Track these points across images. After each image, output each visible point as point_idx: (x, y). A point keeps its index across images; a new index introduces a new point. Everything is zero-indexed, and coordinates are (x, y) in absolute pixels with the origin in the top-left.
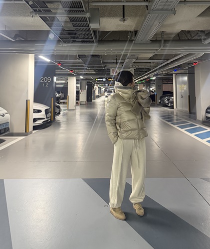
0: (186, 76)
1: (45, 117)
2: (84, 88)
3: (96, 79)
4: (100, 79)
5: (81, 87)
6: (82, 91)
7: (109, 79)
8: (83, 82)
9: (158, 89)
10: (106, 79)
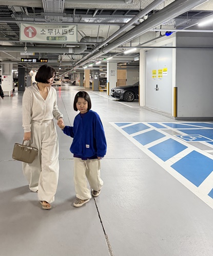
2: (8, 74)
3: (23, 60)
4: (28, 59)
5: (4, 71)
6: (5, 77)
7: (42, 61)
8: (7, 64)
9: (111, 75)
10: (37, 59)
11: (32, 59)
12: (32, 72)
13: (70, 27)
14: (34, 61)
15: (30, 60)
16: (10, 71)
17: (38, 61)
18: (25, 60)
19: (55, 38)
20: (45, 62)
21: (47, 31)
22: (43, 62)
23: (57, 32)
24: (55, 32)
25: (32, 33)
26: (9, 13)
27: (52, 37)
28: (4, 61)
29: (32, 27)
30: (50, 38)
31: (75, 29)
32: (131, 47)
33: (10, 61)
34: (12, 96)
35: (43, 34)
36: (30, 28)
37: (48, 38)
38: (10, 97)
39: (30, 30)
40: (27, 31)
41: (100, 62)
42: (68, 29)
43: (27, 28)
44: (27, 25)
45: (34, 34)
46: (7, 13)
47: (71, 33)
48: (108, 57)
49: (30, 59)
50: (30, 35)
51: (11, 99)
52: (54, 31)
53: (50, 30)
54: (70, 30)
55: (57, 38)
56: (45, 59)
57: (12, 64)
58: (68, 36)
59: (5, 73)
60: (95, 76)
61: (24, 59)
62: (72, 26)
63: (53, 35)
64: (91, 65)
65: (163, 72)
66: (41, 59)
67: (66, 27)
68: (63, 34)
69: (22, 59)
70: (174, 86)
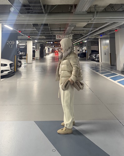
0: (108, 39)
1: (10, 69)
6: (37, 50)
9: (88, 49)
12: (46, 47)
15: (50, 43)
24: (66, 36)
28: (36, 43)
66: (55, 42)
67: (69, 35)
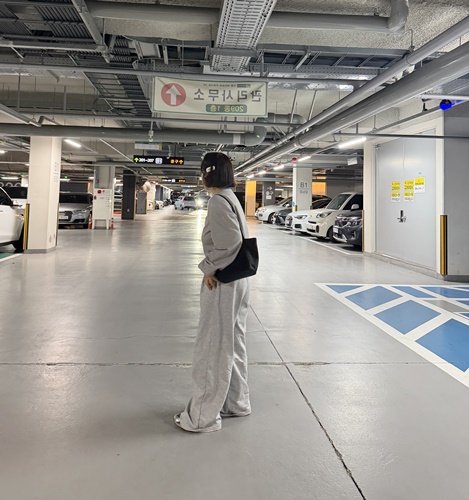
2: (106, 185)
3: (136, 159)
4: (146, 158)
5: (98, 181)
6: (99, 192)
7: (172, 161)
8: (105, 168)
9: (301, 192)
10: (164, 158)
11: (155, 158)
12: (147, 183)
13: (254, 86)
14: (159, 161)
15: (150, 160)
16: (110, 181)
17: (166, 161)
18: (142, 160)
19: (222, 108)
20: (179, 163)
21: (206, 93)
22: (175, 163)
23: (227, 95)
24: (224, 95)
25: (177, 96)
26: (129, 59)
27: (216, 106)
28: (98, 162)
29: (177, 86)
30: (213, 108)
31: (263, 89)
32: (357, 134)
33: (110, 161)
34: (111, 228)
35: (199, 99)
36: (173, 87)
37: (208, 107)
38: (107, 231)
39: (174, 92)
40: (168, 92)
41: (282, 167)
42: (249, 90)
43: (168, 87)
44: (168, 81)
45: (181, 98)
46: (124, 59)
47: (256, 98)
48: (301, 157)
49: (150, 157)
50: (173, 100)
51: (111, 234)
52: (221, 93)
53: (213, 92)
54: (252, 93)
55: (227, 108)
56: (179, 159)
57: (113, 167)
58: (249, 103)
59: (101, 184)
60: (268, 193)
61: (139, 157)
62: (258, 85)
63: (219, 101)
64: (263, 172)
65: (415, 186)
66: (171, 158)
67: (244, 86)
68: (239, 99)
69: (135, 157)
70: (440, 212)
